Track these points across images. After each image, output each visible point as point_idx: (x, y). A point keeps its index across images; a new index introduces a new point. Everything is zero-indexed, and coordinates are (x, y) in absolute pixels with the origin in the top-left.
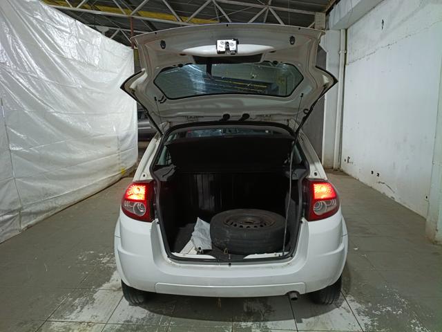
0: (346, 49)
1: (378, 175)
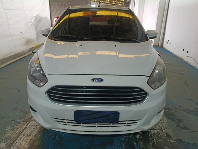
1: (188, 52)
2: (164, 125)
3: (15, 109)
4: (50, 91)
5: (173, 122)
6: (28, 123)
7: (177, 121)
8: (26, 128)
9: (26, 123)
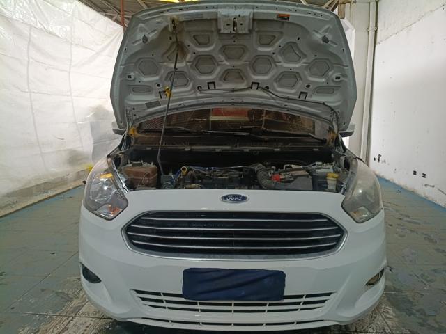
0: (376, 26)
1: (424, 176)
2: (390, 323)
3: (43, 291)
4: (132, 226)
5: (410, 316)
6: (70, 319)
7: (418, 314)
8: (65, 329)
9: (67, 319)
